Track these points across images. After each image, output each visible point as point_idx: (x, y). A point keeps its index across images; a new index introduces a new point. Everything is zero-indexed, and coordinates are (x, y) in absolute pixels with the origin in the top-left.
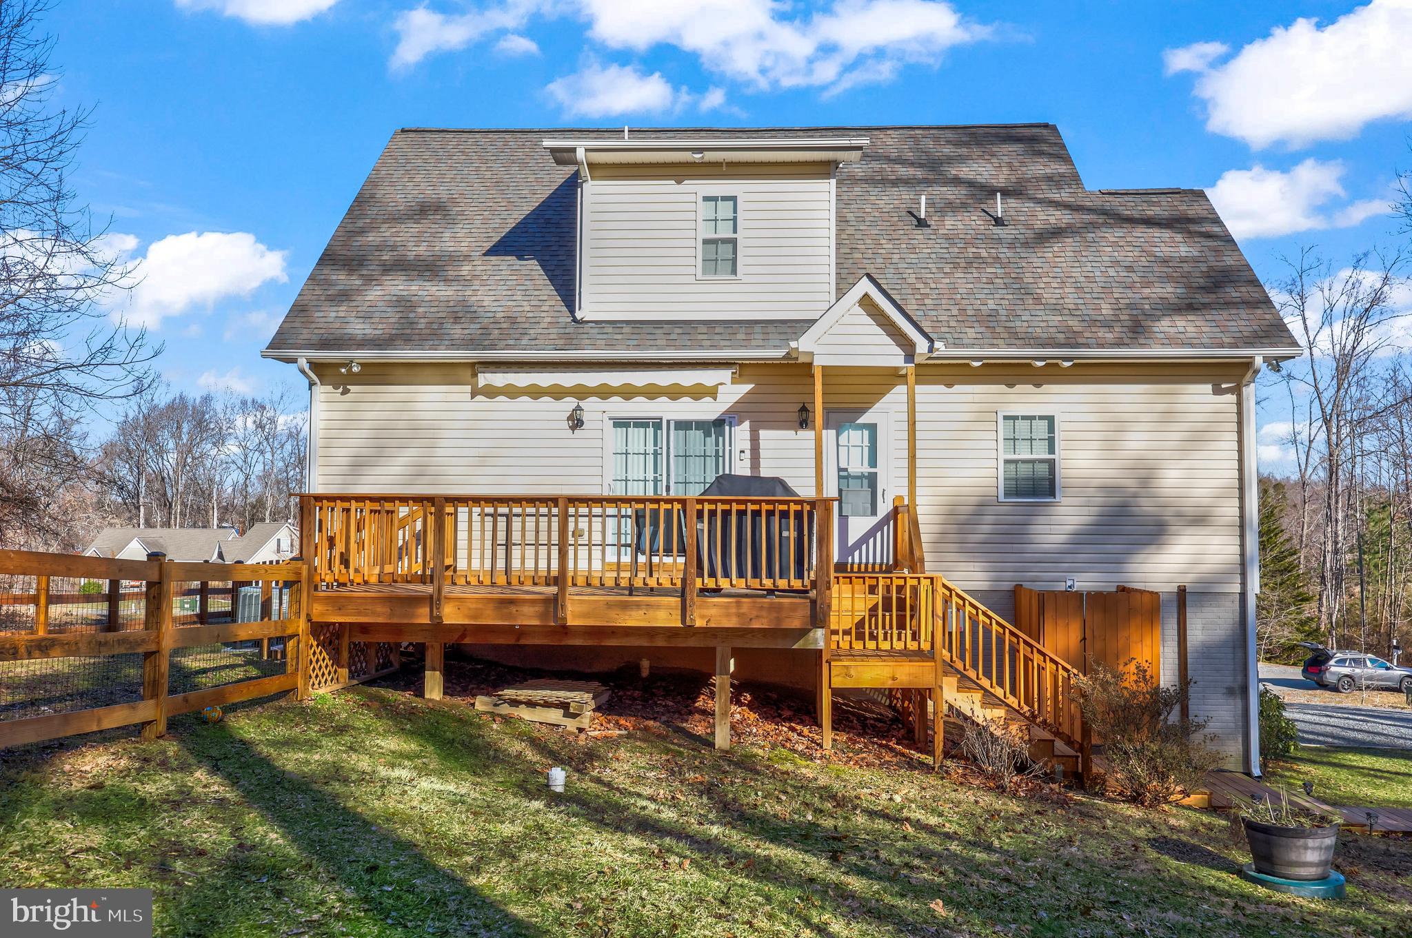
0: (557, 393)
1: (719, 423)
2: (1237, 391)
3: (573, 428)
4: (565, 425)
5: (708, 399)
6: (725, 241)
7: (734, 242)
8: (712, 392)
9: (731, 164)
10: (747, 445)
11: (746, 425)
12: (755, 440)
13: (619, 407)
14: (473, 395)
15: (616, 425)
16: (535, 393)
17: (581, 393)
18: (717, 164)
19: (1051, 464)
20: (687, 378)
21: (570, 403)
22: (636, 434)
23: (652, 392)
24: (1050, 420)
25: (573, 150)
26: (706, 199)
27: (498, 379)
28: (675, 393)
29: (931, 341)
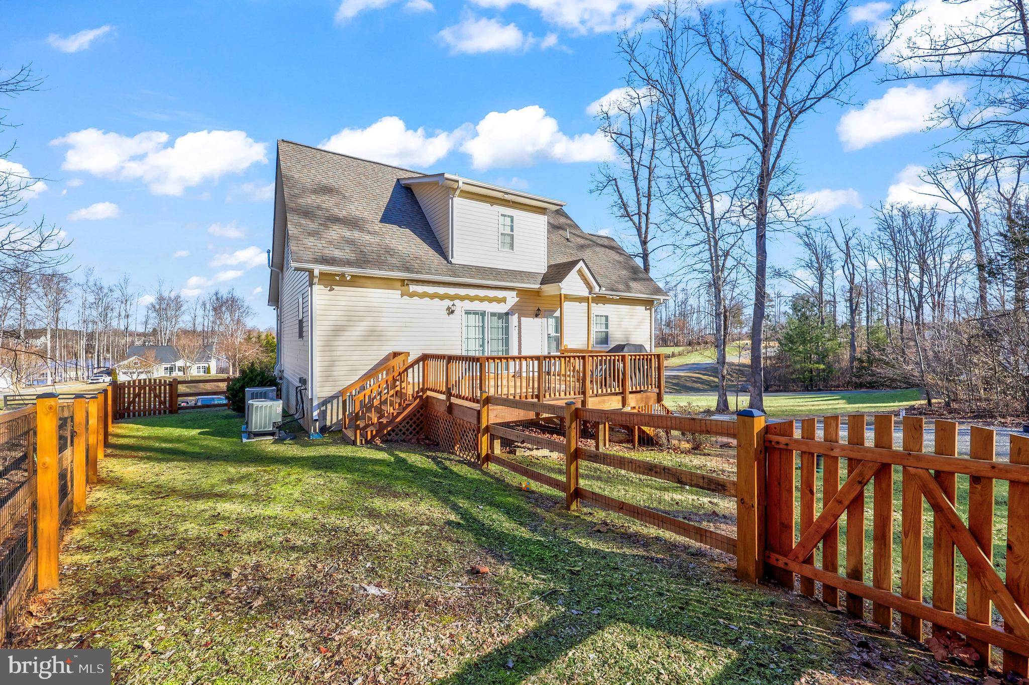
0: (442, 297)
1: (507, 314)
2: (650, 309)
3: (449, 314)
4: (446, 312)
5: (503, 303)
6: (508, 235)
7: (512, 236)
8: (504, 300)
9: (513, 202)
10: (517, 324)
11: (517, 315)
12: (519, 322)
13: (468, 305)
14: (402, 295)
15: (466, 313)
16: (433, 296)
17: (452, 298)
18: (509, 201)
19: (607, 333)
20: (491, 293)
21: (447, 303)
22: (472, 317)
23: (482, 300)
24: (607, 317)
25: (457, 181)
26: (502, 215)
27: (420, 289)
28: (490, 300)
29: (600, 287)
